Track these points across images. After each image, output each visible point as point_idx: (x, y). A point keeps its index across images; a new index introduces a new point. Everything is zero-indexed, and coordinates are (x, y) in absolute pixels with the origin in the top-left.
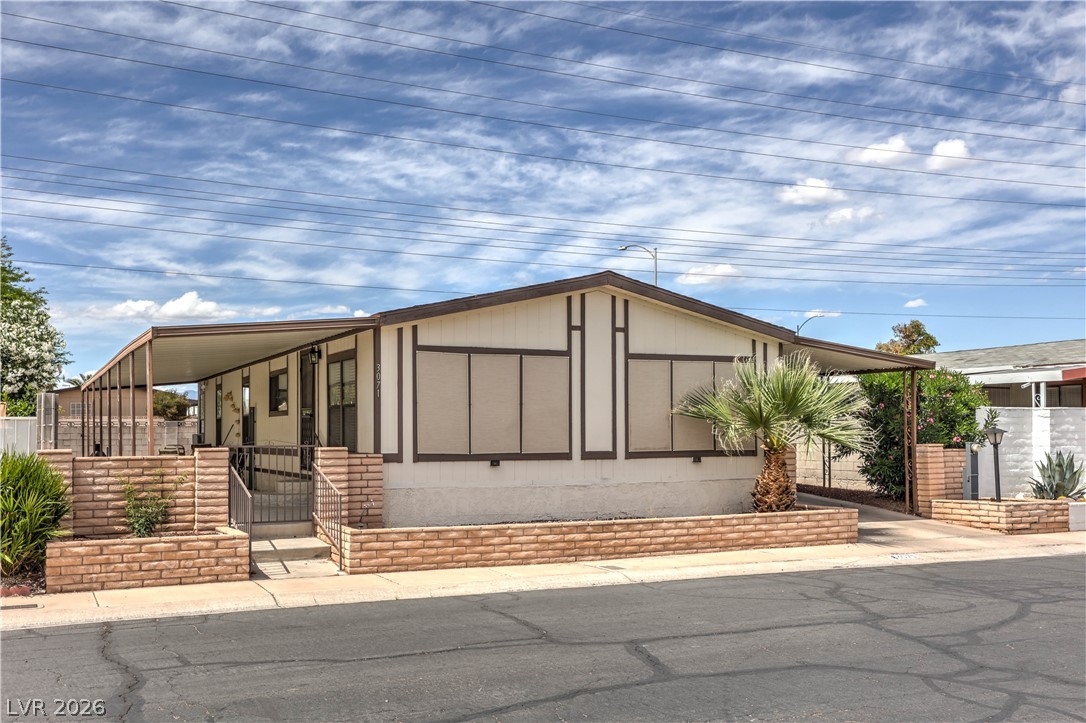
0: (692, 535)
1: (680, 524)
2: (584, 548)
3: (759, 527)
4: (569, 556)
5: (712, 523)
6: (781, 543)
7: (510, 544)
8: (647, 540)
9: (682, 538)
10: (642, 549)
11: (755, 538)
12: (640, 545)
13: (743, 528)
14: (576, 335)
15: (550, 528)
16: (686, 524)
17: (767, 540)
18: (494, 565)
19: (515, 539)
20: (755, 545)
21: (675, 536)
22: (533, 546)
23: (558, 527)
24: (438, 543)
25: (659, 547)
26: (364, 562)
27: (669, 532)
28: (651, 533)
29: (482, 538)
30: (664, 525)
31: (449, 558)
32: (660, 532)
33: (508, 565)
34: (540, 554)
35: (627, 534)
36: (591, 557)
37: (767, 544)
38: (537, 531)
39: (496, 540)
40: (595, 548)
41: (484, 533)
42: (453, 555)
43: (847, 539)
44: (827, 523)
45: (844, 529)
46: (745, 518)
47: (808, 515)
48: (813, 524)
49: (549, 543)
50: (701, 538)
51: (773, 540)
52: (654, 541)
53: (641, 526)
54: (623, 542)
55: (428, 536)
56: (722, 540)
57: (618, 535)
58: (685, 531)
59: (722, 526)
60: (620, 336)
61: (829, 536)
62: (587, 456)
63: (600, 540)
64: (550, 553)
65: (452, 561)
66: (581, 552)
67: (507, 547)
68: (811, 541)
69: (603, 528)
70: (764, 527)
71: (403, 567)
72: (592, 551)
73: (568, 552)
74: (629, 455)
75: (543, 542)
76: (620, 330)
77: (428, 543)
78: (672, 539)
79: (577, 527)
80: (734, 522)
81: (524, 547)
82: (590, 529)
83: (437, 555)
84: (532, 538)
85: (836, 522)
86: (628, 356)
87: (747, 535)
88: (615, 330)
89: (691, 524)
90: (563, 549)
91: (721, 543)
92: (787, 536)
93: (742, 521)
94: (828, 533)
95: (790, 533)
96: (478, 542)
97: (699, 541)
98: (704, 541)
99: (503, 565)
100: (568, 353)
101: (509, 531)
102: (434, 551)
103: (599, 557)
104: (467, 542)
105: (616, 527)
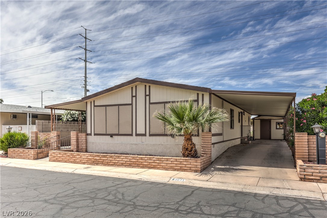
0: (131, 162)
1: (127, 158)
2: (99, 162)
3: (155, 161)
4: (95, 163)
5: (138, 158)
6: (165, 168)
7: (81, 158)
8: (117, 162)
9: (128, 162)
10: (115, 164)
11: (154, 165)
12: (115, 163)
13: (149, 161)
14: (134, 98)
15: (90, 155)
16: (129, 158)
17: (159, 166)
18: (77, 163)
19: (82, 157)
20: (154, 168)
21: (126, 161)
22: (86, 159)
23: (92, 155)
24: (65, 156)
25: (120, 164)
26: (51, 159)
27: (123, 160)
28: (118, 159)
29: (75, 156)
30: (122, 157)
31: (67, 160)
32: (121, 159)
33: (80, 164)
34: (88, 162)
35: (111, 159)
36: (101, 165)
37: (159, 168)
38: (87, 155)
39: (78, 157)
40: (102, 162)
41: (75, 155)
42: (68, 159)
43: (195, 170)
44: (185, 163)
45: (193, 166)
46: (150, 158)
47: (176, 159)
48: (178, 163)
49: (90, 159)
50: (134, 163)
51: (161, 167)
52: (119, 162)
53: (115, 157)
54: (110, 161)
55: (63, 154)
56: (142, 164)
57: (108, 159)
58: (129, 160)
59: (142, 160)
60: (148, 97)
61: (186, 168)
62: (137, 135)
63: (103, 160)
64: (90, 162)
65: (68, 161)
66: (98, 163)
67: (80, 159)
68: (177, 169)
69: (104, 156)
70: (158, 162)
71: (58, 161)
72: (101, 163)
73: (95, 162)
74: (150, 135)
75: (89, 159)
76: (147, 95)
77: (63, 156)
78: (125, 162)
79: (97, 155)
80: (146, 159)
81: (84, 159)
82: (100, 156)
83: (65, 159)
84: (86, 157)
85: (189, 163)
86: (150, 103)
87: (151, 164)
88: (146, 95)
89: (131, 158)
90: (94, 161)
91: (141, 166)
92: (167, 166)
93: (149, 159)
94: (185, 167)
95: (168, 165)
96: (74, 157)
97: (133, 164)
98: (135, 164)
99: (79, 164)
100: (132, 104)
101: (81, 155)
102: (64, 158)
103: (103, 165)
104: (71, 156)
105: (108, 157)
